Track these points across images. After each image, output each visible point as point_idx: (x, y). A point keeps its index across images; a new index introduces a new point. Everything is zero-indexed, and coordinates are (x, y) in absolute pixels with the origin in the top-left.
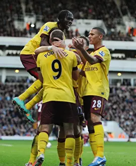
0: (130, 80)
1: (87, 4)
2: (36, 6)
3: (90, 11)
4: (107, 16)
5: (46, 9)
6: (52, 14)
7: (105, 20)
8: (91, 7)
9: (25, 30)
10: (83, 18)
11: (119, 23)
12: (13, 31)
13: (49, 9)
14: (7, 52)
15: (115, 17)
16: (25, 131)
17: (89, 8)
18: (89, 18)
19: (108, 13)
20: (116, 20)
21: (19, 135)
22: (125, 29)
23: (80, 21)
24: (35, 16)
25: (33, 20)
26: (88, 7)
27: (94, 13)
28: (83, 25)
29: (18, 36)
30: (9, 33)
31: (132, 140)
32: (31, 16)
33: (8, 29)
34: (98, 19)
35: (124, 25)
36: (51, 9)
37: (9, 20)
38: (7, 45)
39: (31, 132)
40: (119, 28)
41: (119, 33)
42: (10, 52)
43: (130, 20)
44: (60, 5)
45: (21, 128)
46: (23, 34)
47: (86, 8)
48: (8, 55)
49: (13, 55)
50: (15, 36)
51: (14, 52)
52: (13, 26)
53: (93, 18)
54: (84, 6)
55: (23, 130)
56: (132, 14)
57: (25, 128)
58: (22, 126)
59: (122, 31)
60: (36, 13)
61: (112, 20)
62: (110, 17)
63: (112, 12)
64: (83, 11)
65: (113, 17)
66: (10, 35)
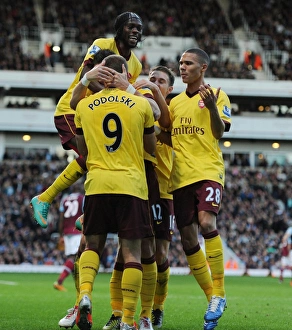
0: (248, 155)
1: (164, 7)
2: (63, 10)
3: (169, 20)
4: (203, 30)
5: (83, 16)
6: (95, 26)
7: (198, 37)
8: (172, 11)
9: (42, 57)
10: (155, 35)
11: (226, 44)
12: (18, 60)
13: (89, 16)
14: (7, 100)
15: (217, 31)
16: (42, 254)
17: (167, 15)
18: (168, 33)
19: (205, 23)
20: (220, 39)
21: (31, 262)
22: (238, 55)
23: (150, 39)
24: (61, 29)
25: (57, 37)
26: (165, 12)
27: (177, 24)
28: (156, 47)
29: (29, 69)
30: (11, 63)
31: (252, 272)
32: (54, 29)
33: (10, 56)
34: (185, 35)
35: (235, 47)
36: (93, 17)
37: (12, 37)
38: (7, 86)
39: (55, 257)
40: (226, 54)
41: (227, 62)
42: (14, 100)
43: (248, 38)
44: (110, 8)
45: (33, 248)
46: (38, 64)
47: (161, 15)
48: (10, 106)
49: (18, 106)
50: (23, 69)
51: (22, 100)
52: (19, 50)
53: (176, 34)
54: (158, 10)
55: (38, 253)
56: (251, 25)
57: (43, 249)
58: (36, 245)
59: (233, 59)
60: (64, 25)
61: (214, 37)
62: (209, 32)
63: (212, 21)
64: (155, 19)
65: (214, 31)
66: (12, 67)
